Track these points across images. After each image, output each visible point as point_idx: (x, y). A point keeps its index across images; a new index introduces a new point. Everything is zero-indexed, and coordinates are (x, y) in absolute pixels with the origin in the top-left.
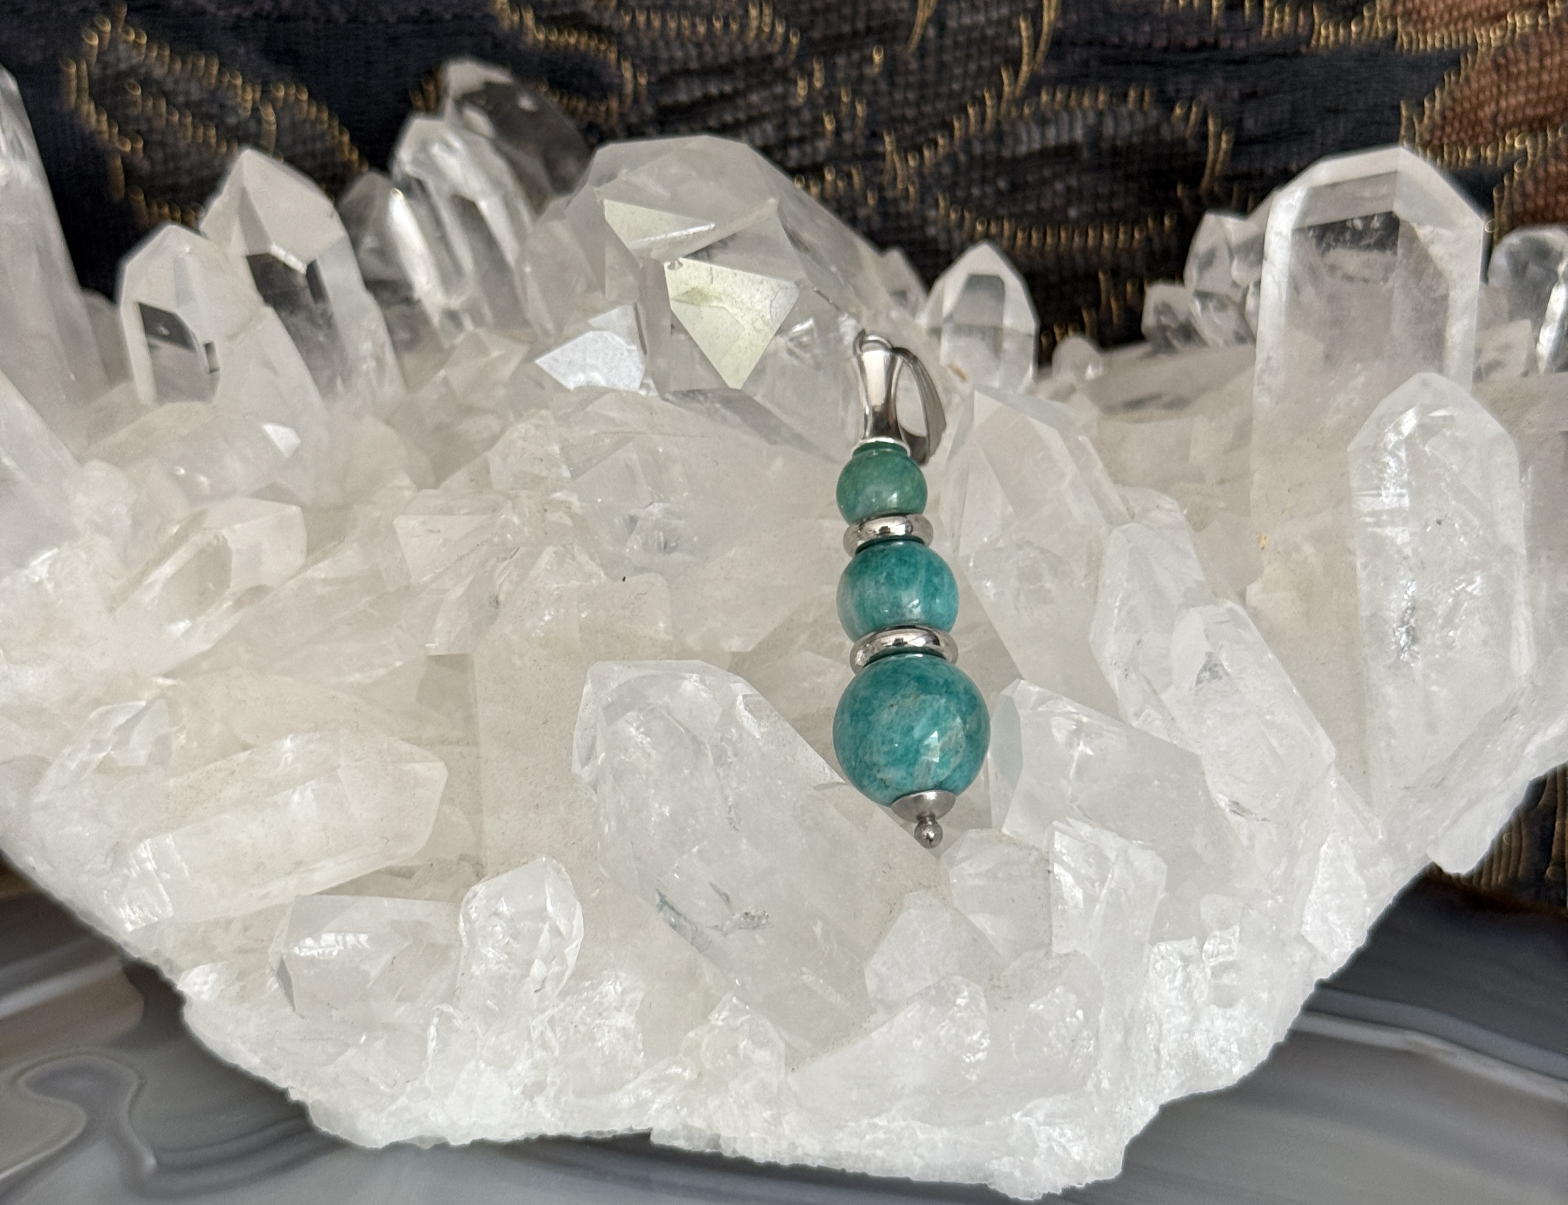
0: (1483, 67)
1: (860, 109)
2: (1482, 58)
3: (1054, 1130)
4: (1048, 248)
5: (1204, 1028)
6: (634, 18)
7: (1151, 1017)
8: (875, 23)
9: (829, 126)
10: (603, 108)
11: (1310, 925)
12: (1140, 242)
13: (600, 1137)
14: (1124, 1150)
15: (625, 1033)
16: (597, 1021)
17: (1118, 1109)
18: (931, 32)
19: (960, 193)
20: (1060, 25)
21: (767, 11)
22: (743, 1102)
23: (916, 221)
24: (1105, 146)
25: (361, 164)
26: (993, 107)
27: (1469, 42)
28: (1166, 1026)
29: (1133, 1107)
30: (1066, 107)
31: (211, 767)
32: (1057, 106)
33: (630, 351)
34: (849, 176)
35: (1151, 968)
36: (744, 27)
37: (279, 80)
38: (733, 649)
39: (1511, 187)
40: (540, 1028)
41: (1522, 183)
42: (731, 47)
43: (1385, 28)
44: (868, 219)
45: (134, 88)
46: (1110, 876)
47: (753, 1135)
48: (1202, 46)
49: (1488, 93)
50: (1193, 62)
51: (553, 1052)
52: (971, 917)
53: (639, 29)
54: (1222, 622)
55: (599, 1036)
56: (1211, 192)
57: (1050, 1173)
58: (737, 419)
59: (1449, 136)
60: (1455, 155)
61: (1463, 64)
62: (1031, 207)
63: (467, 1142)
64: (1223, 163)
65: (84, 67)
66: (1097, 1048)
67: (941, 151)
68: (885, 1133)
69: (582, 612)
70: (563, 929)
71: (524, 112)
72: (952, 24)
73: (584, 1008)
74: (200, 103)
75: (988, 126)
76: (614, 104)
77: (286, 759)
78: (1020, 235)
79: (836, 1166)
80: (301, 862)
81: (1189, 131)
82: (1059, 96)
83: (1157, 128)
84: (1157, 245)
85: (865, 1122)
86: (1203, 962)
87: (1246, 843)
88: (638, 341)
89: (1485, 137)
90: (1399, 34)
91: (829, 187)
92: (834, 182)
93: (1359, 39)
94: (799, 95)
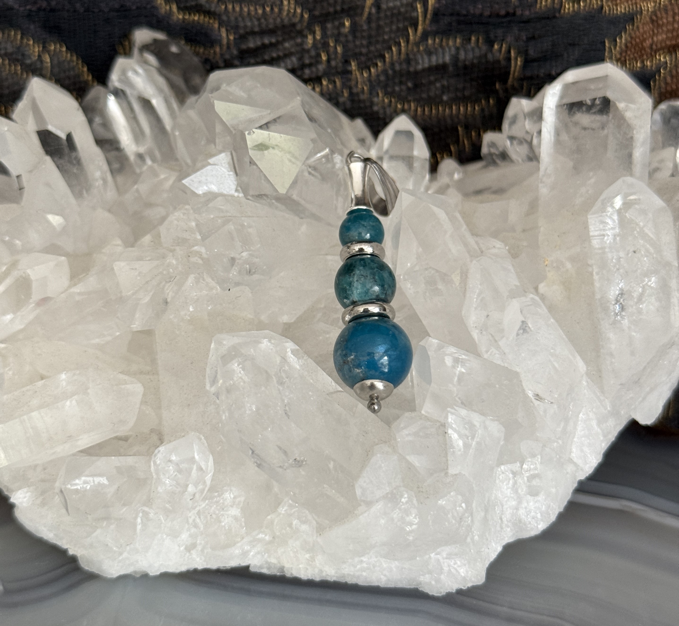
0: (645, 21)
1: (339, 49)
2: (645, 17)
3: (451, 561)
4: (433, 115)
5: (524, 507)
6: (226, 7)
7: (497, 502)
8: (346, 7)
9: (324, 58)
10: (212, 52)
11: (575, 454)
12: (478, 111)
13: (225, 569)
14: (486, 569)
15: (236, 518)
16: (222, 512)
17: (483, 549)
18: (374, 10)
19: (389, 89)
20: (437, 5)
21: (292, 2)
22: (295, 550)
23: (368, 104)
24: (460, 64)
25: (93, 81)
26: (405, 47)
27: (638, 9)
28: (505, 507)
29: (490, 547)
30: (441, 46)
31: (24, 389)
32: (436, 46)
33: (229, 175)
34: (335, 82)
35: (497, 478)
36: (281, 10)
37: (51, 41)
38: (285, 322)
40: (193, 517)
41: (665, 78)
42: (275, 19)
43: (597, 3)
44: (344, 103)
46: (477, 435)
47: (301, 566)
48: (507, 14)
49: (648, 34)
50: (502, 23)
51: (200, 529)
52: (408, 457)
53: (228, 12)
54: (528, 305)
55: (222, 520)
56: (513, 86)
57: (450, 583)
58: (283, 207)
59: (629, 56)
60: (632, 64)
61: (635, 20)
62: (424, 96)
63: (158, 573)
64: (519, 71)
66: (472, 521)
67: (379, 69)
68: (367, 564)
69: (209, 306)
70: (204, 467)
71: (173, 54)
72: (384, 6)
73: (215, 506)
74: (12, 54)
75: (403, 56)
76: (218, 49)
77: (62, 384)
78: (419, 109)
79: (343, 580)
80: (71, 436)
81: (501, 57)
82: (437, 40)
83: (486, 55)
84: (487, 113)
85: (357, 559)
86: (523, 474)
87: (542, 413)
88: (233, 170)
89: (647, 56)
90: (604, 6)
91: (325, 88)
92: (327, 86)
93: (584, 9)
94: (309, 43)
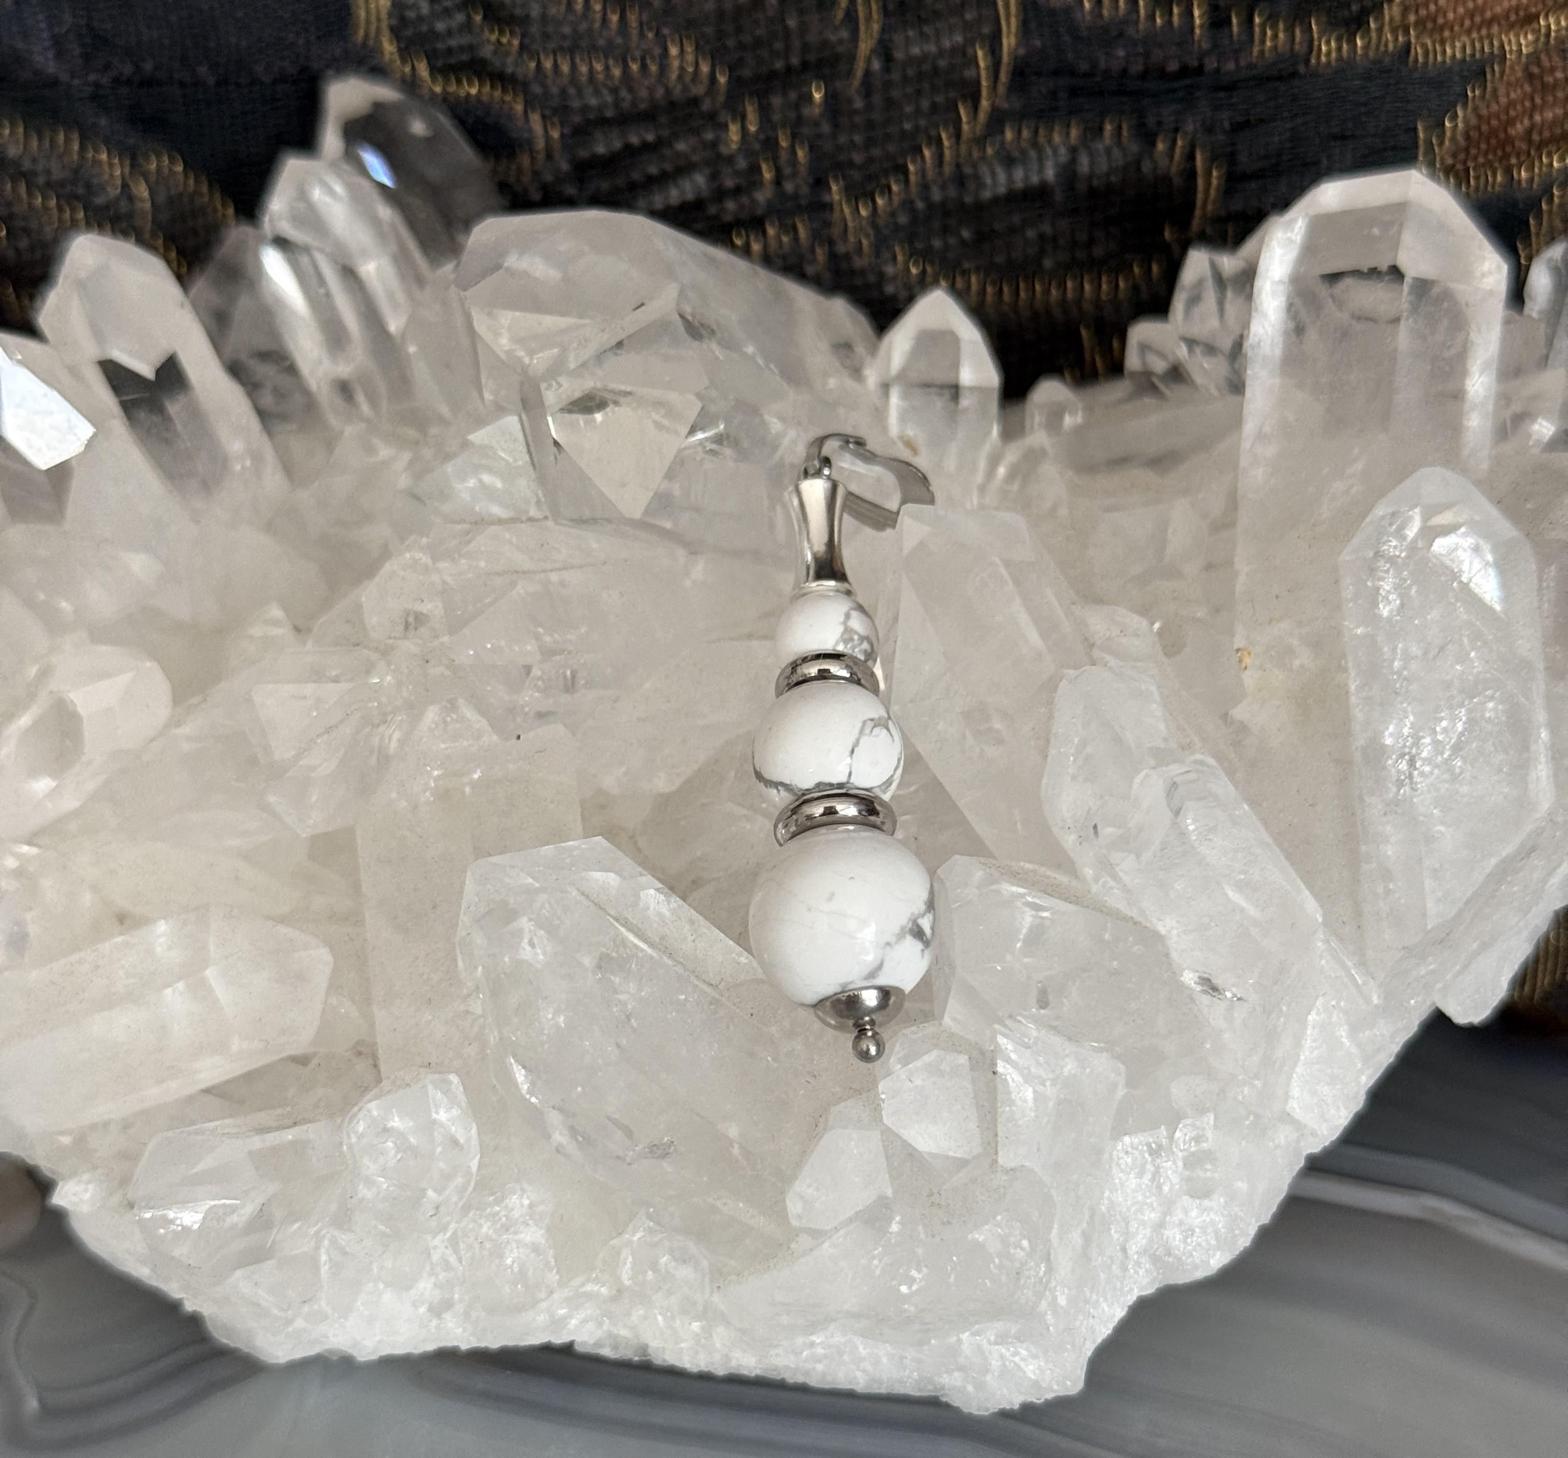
0: (1512, 79)
1: (801, 154)
2: (1512, 68)
3: (1007, 1348)
4: (1021, 303)
5: (1176, 1221)
6: (539, 64)
7: (1115, 1216)
8: (812, 57)
9: (768, 175)
10: (513, 165)
11: (1297, 1102)
12: (1125, 289)
14: (1086, 1362)
15: (535, 1248)
16: (505, 1237)
17: (1078, 1322)
18: (876, 65)
19: (919, 246)
20: (1022, 51)
21: (689, 49)
22: (669, 1314)
23: (872, 279)
24: (1082, 187)
26: (951, 147)
27: (1496, 51)
29: (1095, 1313)
30: (1034, 143)
31: (74, 958)
32: (1024, 144)
34: (795, 229)
35: (1114, 1165)
36: (664, 68)
37: (150, 150)
39: (1551, 211)
40: (441, 1250)
41: (1563, 207)
42: (651, 90)
43: (1396, 39)
44: (818, 277)
47: (682, 1346)
48: (1184, 71)
49: (1519, 107)
50: (1173, 91)
51: (456, 1273)
52: (904, 1133)
53: (545, 76)
55: (506, 1253)
56: (1201, 230)
57: (1005, 1390)
59: (1475, 159)
60: (1482, 180)
61: (1489, 76)
62: (1000, 259)
63: (375, 1357)
64: (1215, 203)
67: (896, 198)
68: (823, 1349)
70: (460, 1139)
72: (899, 55)
73: (489, 1224)
74: (64, 182)
75: (947, 170)
76: (525, 162)
77: (159, 946)
78: (989, 290)
79: (775, 1376)
81: (1174, 167)
82: (1025, 133)
83: (1138, 163)
84: (1145, 295)
85: (800, 1340)
86: (1173, 1153)
88: (527, 455)
89: (1518, 158)
90: (1413, 47)
91: (773, 243)
92: (778, 237)
93: (1366, 54)
94: (731, 140)
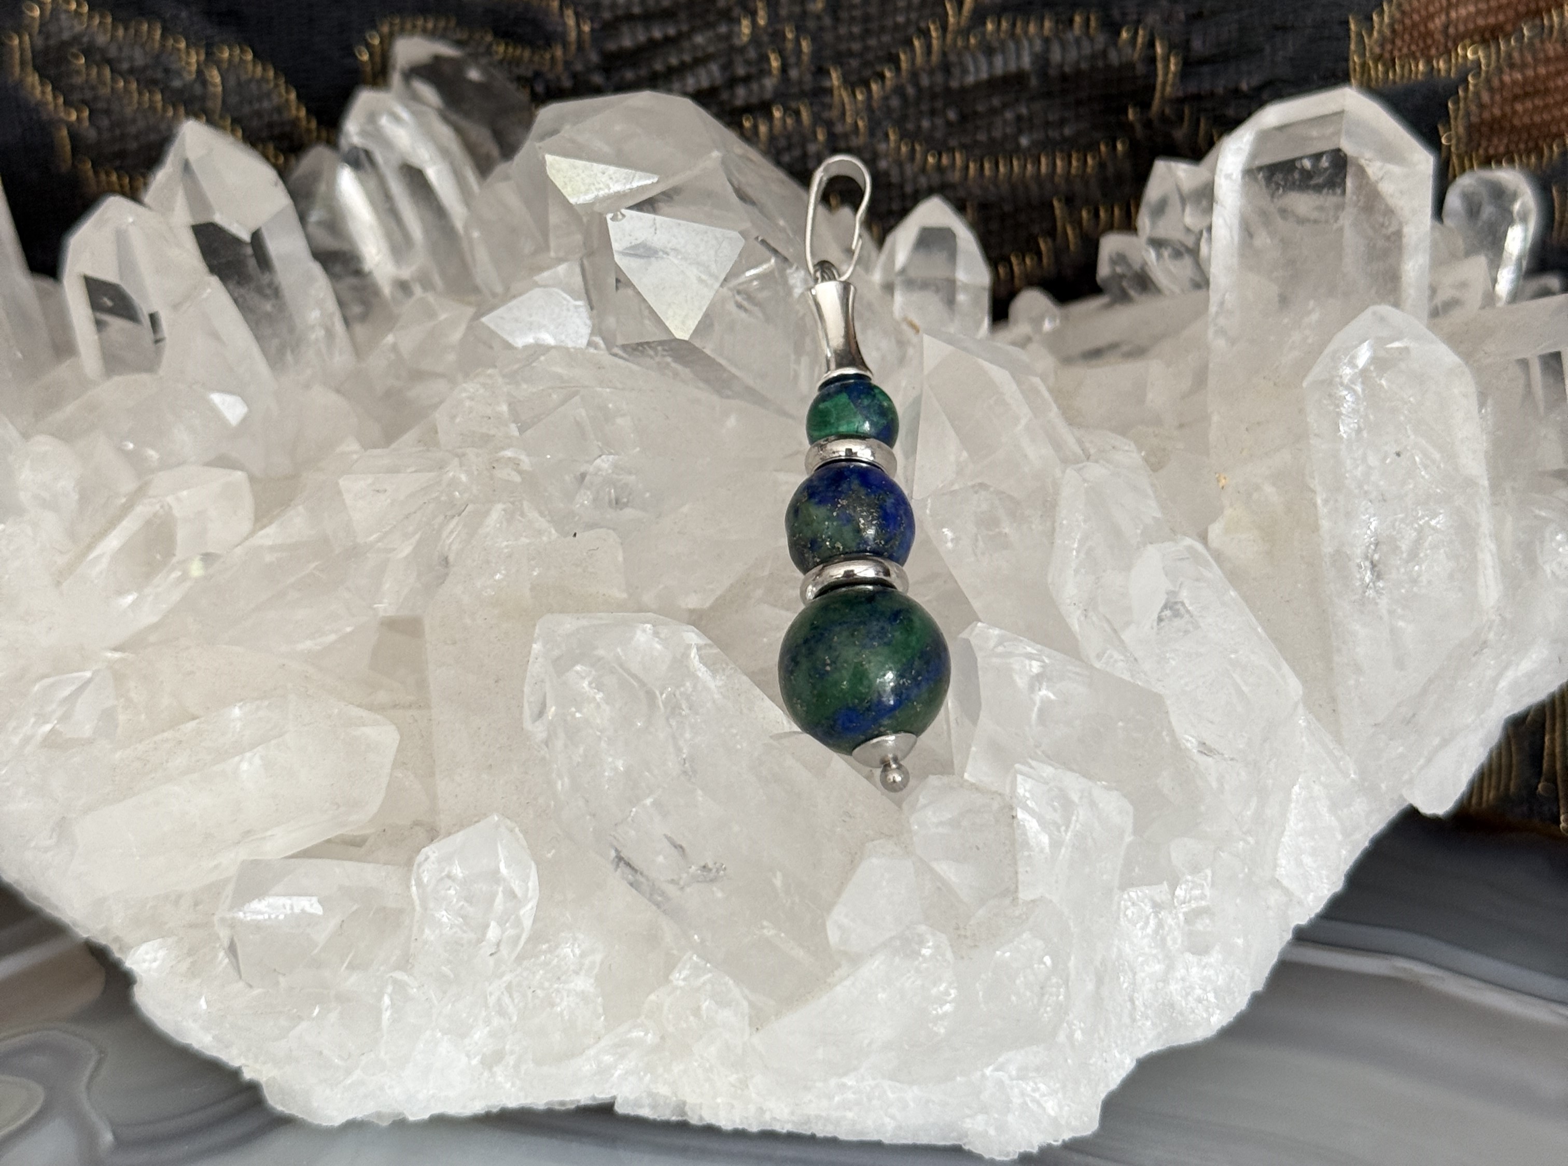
1: (805, 45)
3: (1027, 1084)
4: (1001, 176)
5: (1179, 977)
7: (1123, 966)
9: (775, 63)
10: (548, 56)
11: (1285, 868)
12: (1093, 168)
13: (563, 1106)
14: (1100, 1103)
15: (584, 997)
16: (556, 986)
17: (1091, 1062)
19: (910, 126)
22: (707, 1065)
24: (1053, 72)
25: (308, 121)
26: (938, 38)
28: (1140, 976)
29: (1108, 1060)
30: (1012, 35)
31: (157, 738)
32: (1002, 35)
33: (576, 306)
34: (797, 113)
35: (1121, 915)
37: (223, 42)
38: (691, 607)
39: (1466, 98)
40: (497, 994)
41: (1477, 94)
44: (818, 155)
45: (76, 57)
46: (1074, 819)
47: (718, 1101)
49: (1437, 4)
51: (511, 1019)
52: (935, 866)
54: (1183, 559)
55: (558, 1001)
56: (1162, 114)
57: (1025, 1131)
58: (688, 373)
59: (1400, 50)
60: (1407, 67)
62: (982, 137)
63: (426, 1116)
64: (1173, 85)
65: (27, 38)
66: (1068, 996)
67: (888, 83)
68: (854, 1093)
69: (533, 570)
70: (518, 891)
73: (542, 972)
74: (145, 68)
75: (935, 58)
76: (559, 52)
77: (234, 727)
78: (972, 165)
79: (806, 1130)
81: (1136, 55)
82: (1004, 25)
83: (1104, 54)
84: (1111, 170)
85: (833, 1082)
86: (1175, 908)
87: (1215, 785)
88: (585, 296)
89: (1437, 49)
91: (777, 123)
92: (783, 120)
94: (744, 34)
